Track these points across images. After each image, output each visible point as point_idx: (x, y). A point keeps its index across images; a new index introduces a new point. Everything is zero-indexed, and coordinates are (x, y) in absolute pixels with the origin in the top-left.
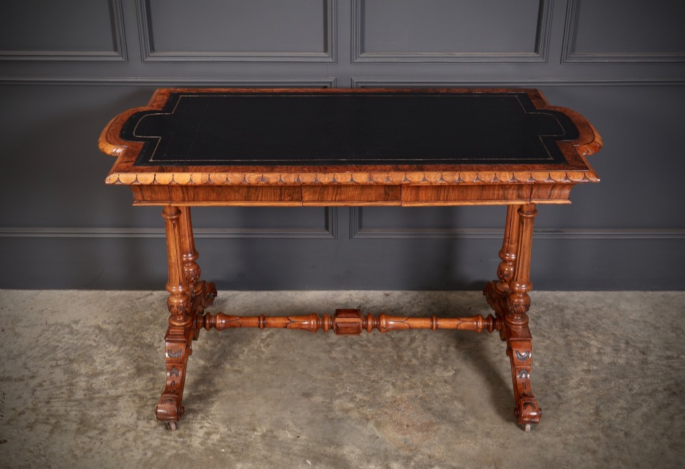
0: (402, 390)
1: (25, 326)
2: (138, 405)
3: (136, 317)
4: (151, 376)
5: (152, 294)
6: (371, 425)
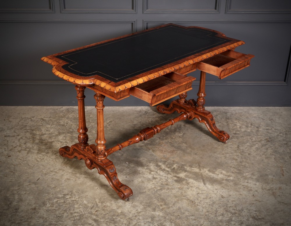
0: (163, 140)
1: (13, 119)
2: (60, 145)
3: (57, 115)
4: (65, 135)
5: (62, 108)
6: (151, 151)
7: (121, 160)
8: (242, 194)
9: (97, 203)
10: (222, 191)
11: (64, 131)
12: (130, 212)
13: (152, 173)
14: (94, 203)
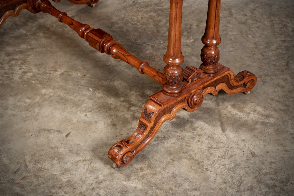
7: (82, 85)
8: (288, 149)
9: (27, 162)
10: (254, 144)
12: (84, 182)
13: (133, 108)
14: (21, 162)
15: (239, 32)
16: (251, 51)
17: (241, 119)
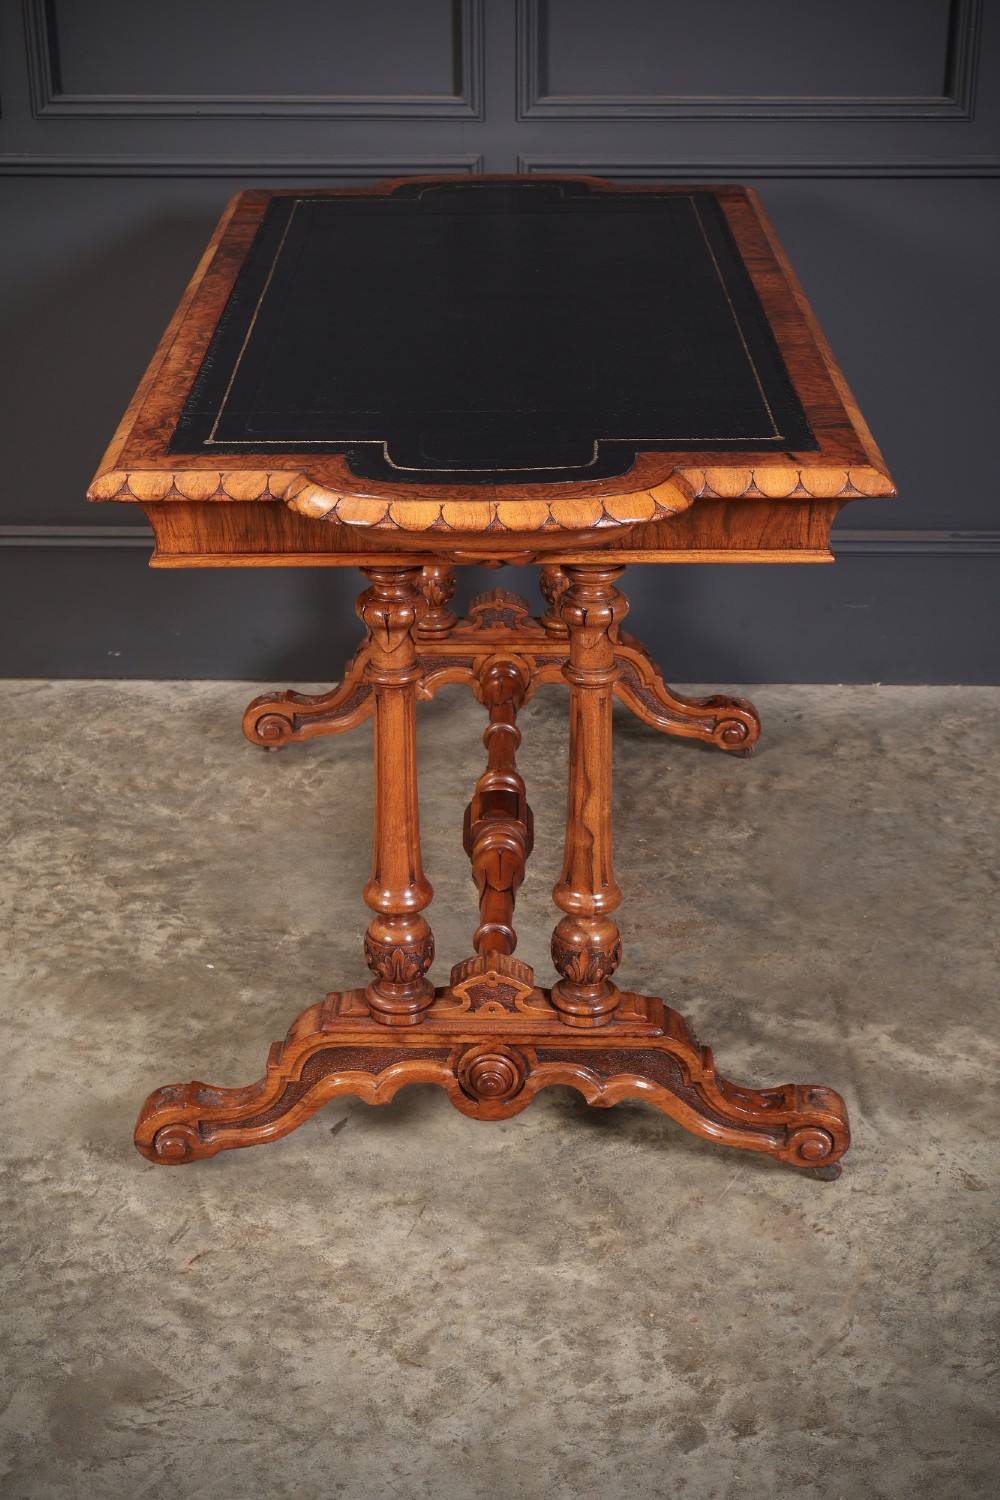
2: (15, 886)
3: (12, 728)
4: (47, 834)
5: (48, 686)
10: (972, 1149)
11: (46, 814)
12: (403, 1267)
14: (189, 1211)
15: (912, 806)
16: (952, 864)
17: (925, 1077)
